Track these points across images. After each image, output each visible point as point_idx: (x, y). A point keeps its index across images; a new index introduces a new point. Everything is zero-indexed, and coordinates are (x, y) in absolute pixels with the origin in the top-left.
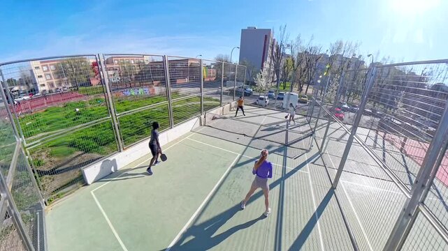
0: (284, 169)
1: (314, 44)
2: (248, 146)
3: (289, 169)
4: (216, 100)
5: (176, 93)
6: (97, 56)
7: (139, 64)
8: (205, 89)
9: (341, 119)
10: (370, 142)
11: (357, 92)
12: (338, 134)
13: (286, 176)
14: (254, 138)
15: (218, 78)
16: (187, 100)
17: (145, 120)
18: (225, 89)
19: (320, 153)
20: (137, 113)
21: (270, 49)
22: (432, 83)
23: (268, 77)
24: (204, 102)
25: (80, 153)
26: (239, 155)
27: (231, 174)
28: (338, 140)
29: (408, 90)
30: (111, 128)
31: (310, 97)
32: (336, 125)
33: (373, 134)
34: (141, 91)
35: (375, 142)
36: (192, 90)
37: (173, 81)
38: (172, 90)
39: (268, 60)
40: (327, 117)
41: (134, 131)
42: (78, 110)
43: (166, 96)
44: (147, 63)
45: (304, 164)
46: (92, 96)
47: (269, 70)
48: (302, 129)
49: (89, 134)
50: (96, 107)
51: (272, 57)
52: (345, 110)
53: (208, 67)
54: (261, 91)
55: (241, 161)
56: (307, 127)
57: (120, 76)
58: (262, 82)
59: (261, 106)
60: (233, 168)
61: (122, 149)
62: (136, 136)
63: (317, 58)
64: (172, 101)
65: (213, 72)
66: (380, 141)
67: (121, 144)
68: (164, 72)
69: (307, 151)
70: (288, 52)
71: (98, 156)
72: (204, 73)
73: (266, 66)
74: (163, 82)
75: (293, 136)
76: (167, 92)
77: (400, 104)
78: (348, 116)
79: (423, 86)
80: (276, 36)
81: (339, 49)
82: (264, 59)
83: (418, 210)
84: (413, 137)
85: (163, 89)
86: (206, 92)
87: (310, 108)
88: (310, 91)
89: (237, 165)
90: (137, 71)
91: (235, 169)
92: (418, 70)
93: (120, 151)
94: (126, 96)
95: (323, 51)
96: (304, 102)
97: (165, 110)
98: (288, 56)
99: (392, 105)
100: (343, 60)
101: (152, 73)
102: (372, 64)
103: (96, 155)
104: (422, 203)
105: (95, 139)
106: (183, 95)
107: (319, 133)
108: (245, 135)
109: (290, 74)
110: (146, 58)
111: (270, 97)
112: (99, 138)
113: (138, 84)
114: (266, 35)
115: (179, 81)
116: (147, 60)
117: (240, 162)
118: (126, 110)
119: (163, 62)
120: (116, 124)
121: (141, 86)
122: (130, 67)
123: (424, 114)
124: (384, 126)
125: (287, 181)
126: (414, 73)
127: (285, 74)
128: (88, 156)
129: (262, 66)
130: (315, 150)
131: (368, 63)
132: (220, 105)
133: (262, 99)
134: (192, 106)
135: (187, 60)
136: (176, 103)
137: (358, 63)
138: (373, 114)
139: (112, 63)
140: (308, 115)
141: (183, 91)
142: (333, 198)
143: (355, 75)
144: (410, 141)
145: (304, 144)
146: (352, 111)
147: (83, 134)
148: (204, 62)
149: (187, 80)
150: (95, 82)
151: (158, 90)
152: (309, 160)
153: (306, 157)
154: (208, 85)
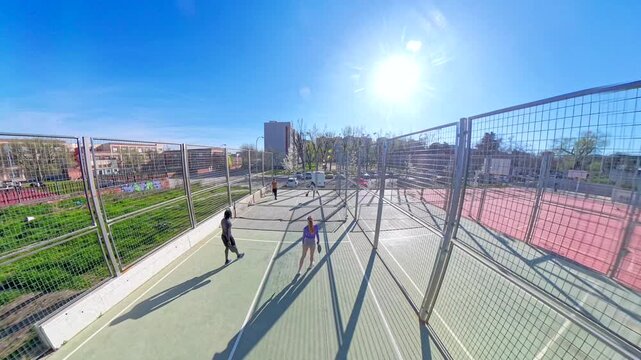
0: (327, 245)
1: (328, 130)
2: (286, 231)
3: (331, 243)
4: (245, 188)
5: (198, 184)
6: (80, 140)
7: (149, 153)
8: (232, 178)
9: (366, 186)
10: (395, 200)
11: (374, 162)
12: (367, 200)
13: (330, 252)
14: (291, 222)
15: (245, 167)
16: (212, 192)
17: (156, 224)
18: (253, 176)
19: (355, 221)
20: (143, 215)
21: (291, 138)
22: (429, 144)
23: (293, 161)
24: (231, 192)
25: (32, 295)
26: (279, 243)
27: (275, 265)
28: (368, 205)
29: (412, 153)
30: (97, 242)
31: (334, 173)
32: (362, 193)
33: (395, 192)
34: (149, 185)
35: (399, 198)
36: (216, 179)
37: (193, 172)
38: (192, 181)
39: (292, 146)
40: (353, 187)
41: (138, 240)
42: (30, 219)
43: (184, 189)
44: (161, 152)
45: (345, 234)
46: (67, 195)
47: (294, 155)
48: (334, 202)
49: (54, 258)
50: (73, 212)
51: (294, 143)
52: (367, 178)
53: (234, 156)
54: (289, 173)
55: (283, 248)
56: (338, 200)
57: (119, 167)
58: (289, 165)
59: (291, 188)
60: (275, 259)
61: (118, 273)
62: (143, 247)
63: (333, 141)
64: (192, 195)
65: (239, 160)
66: (403, 197)
67: (116, 265)
68: (181, 162)
69: (344, 222)
70: (308, 138)
71: (72, 292)
72: (229, 162)
73: (291, 151)
74: (180, 173)
75: (328, 211)
76: (185, 184)
77: (410, 164)
78: (371, 182)
79: (423, 148)
80: (296, 127)
81: (349, 132)
82: (287, 146)
83: (452, 244)
84: (427, 186)
85: (181, 181)
86: (233, 181)
87: (337, 183)
88: (334, 167)
89: (279, 255)
90: (146, 161)
91: (278, 260)
92: (416, 138)
93: (115, 276)
94: (128, 194)
95: (337, 135)
96: (331, 178)
97: (184, 206)
98: (308, 141)
99: (403, 166)
100: (354, 140)
101: (166, 163)
102: (378, 139)
103: (67, 293)
104: (455, 238)
105: (66, 266)
106: (207, 186)
107: (351, 203)
108: (281, 220)
109: (313, 155)
110: (159, 147)
111: (299, 178)
112: (73, 262)
113: (146, 176)
114: (287, 127)
115: (200, 171)
116: (161, 149)
117: (281, 251)
118: (126, 212)
119: (181, 152)
120: (106, 235)
121: (150, 178)
122: (136, 156)
123: (431, 167)
124: (402, 184)
125: (332, 256)
126: (413, 141)
127: (309, 156)
128: (50, 298)
129: (287, 151)
130: (350, 219)
131: (374, 139)
132: (250, 193)
133: (291, 181)
134: (219, 198)
135: (210, 149)
136: (196, 196)
137: (368, 140)
138: (391, 176)
139: (109, 150)
140: (337, 188)
141: (206, 181)
142: (376, 258)
143: (367, 149)
144: (427, 191)
145: (340, 216)
146: (373, 177)
147: (40, 261)
148: (228, 151)
149: (210, 170)
150: (74, 175)
151: (172, 183)
152: (348, 230)
153: (345, 227)
154: (234, 173)
